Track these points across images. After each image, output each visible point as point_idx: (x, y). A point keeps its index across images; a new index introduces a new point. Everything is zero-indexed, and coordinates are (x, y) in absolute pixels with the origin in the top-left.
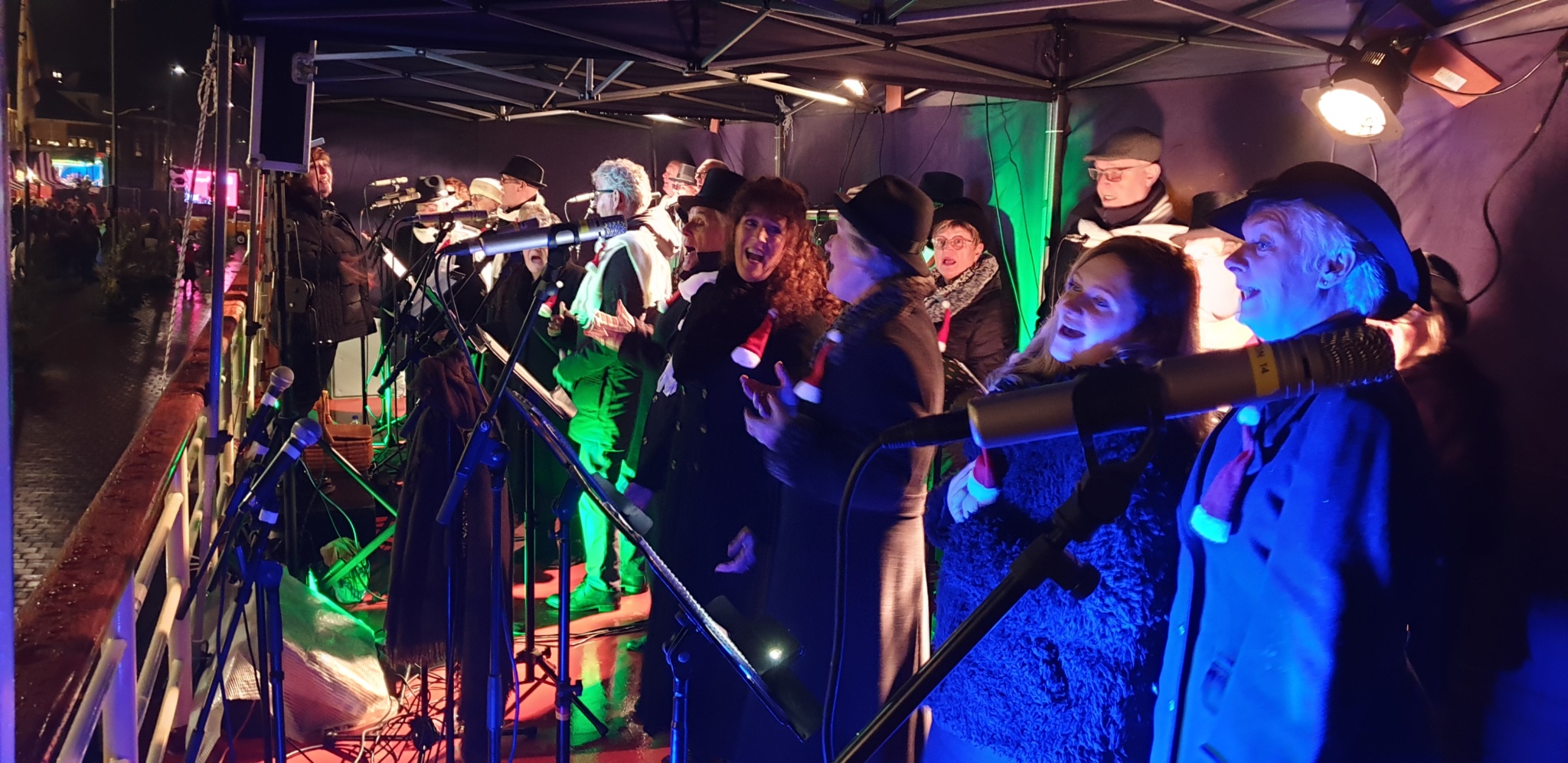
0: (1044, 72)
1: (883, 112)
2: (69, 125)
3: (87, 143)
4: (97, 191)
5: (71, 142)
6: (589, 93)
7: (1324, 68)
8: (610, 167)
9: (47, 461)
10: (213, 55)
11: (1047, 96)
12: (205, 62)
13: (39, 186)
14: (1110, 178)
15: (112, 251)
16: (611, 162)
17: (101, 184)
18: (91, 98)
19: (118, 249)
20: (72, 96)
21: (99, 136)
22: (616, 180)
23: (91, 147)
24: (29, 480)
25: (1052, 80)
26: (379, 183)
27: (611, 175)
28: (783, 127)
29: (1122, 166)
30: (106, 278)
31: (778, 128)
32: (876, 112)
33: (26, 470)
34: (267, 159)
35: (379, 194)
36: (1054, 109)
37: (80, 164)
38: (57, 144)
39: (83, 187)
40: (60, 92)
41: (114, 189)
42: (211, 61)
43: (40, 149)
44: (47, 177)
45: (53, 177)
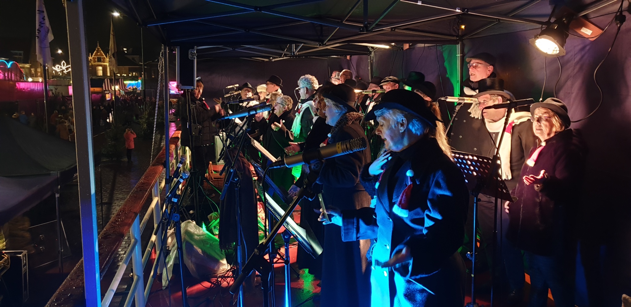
0: (454, 34)
1: (403, 50)
2: (129, 68)
3: (135, 74)
4: (139, 92)
5: (130, 74)
6: (293, 52)
7: (540, 29)
8: (302, 79)
9: (124, 191)
10: (162, 53)
11: (456, 42)
12: (160, 56)
13: (120, 91)
15: (144, 114)
16: (303, 76)
17: (140, 89)
18: (136, 57)
19: (146, 113)
20: (130, 57)
21: (139, 71)
22: (305, 83)
23: (137, 75)
24: (119, 198)
25: (457, 36)
26: (229, 87)
27: (303, 81)
28: (371, 56)
30: (142, 124)
31: (369, 57)
32: (400, 50)
33: (118, 195)
34: (182, 85)
35: (228, 91)
36: (459, 47)
37: (133, 82)
38: (125, 75)
39: (134, 90)
40: (126, 56)
41: (144, 91)
42: (162, 56)
43: (119, 78)
44: (122, 88)
45: (124, 87)
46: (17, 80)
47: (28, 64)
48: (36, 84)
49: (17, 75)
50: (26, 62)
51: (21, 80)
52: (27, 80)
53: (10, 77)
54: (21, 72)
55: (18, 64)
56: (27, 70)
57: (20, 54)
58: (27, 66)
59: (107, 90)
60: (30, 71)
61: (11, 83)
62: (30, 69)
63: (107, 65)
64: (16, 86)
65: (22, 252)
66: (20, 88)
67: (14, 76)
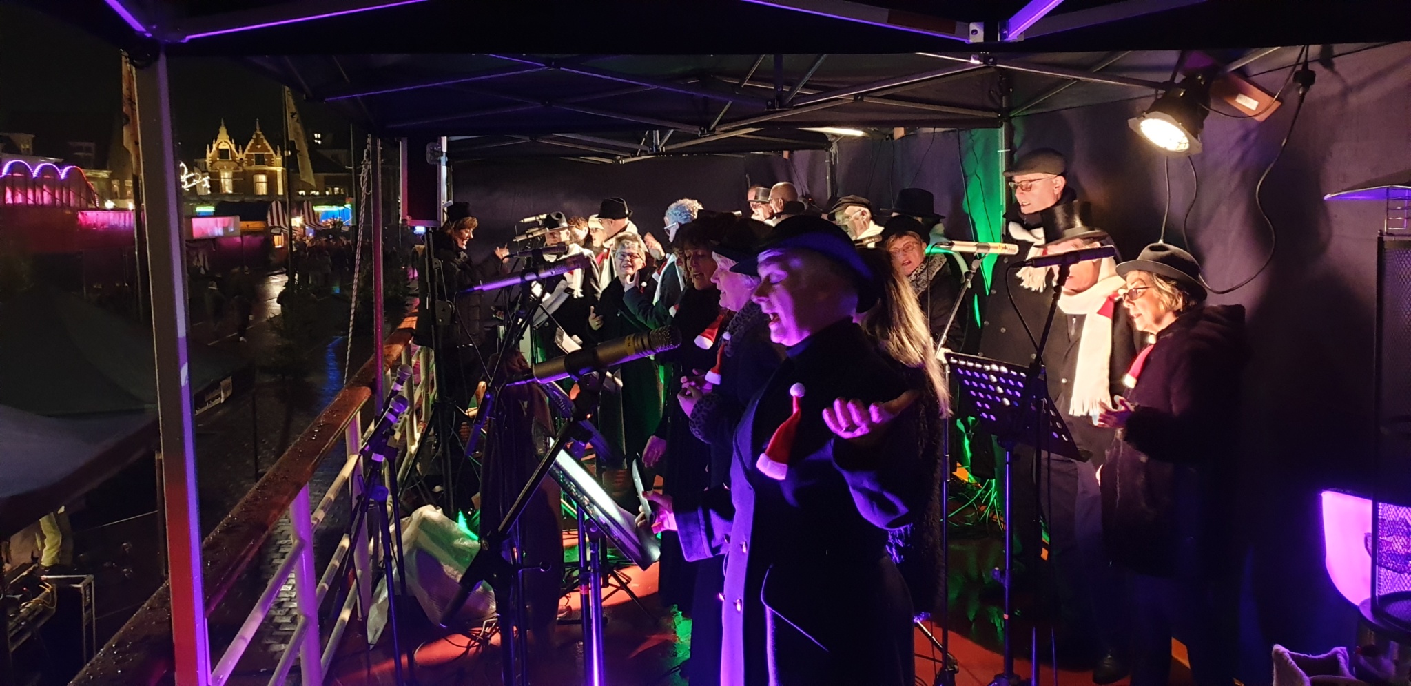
0: (991, 105)
1: (892, 138)
2: (325, 176)
3: (339, 191)
4: (346, 229)
5: (328, 190)
6: (656, 146)
12: (364, 158)
13: (304, 229)
14: (1024, 188)
17: (350, 224)
18: (342, 153)
20: (328, 153)
21: (345, 183)
23: (342, 193)
25: (997, 111)
26: (526, 220)
28: (831, 153)
29: (1032, 178)
31: (827, 153)
32: (888, 140)
35: (524, 229)
37: (335, 209)
38: (317, 193)
39: (337, 227)
40: (318, 150)
43: (304, 199)
44: (310, 220)
45: (315, 220)
46: (80, 206)
47: (105, 171)
48: (122, 214)
49: (80, 196)
50: (101, 167)
51: (90, 206)
52: (104, 205)
53: (66, 200)
54: (89, 189)
55: (82, 170)
56: (103, 184)
57: (88, 150)
58: (104, 174)
59: (275, 227)
60: (110, 186)
61: (68, 212)
62: (109, 181)
63: (276, 171)
64: (78, 219)
65: (83, 579)
66: (86, 223)
67: (74, 197)
